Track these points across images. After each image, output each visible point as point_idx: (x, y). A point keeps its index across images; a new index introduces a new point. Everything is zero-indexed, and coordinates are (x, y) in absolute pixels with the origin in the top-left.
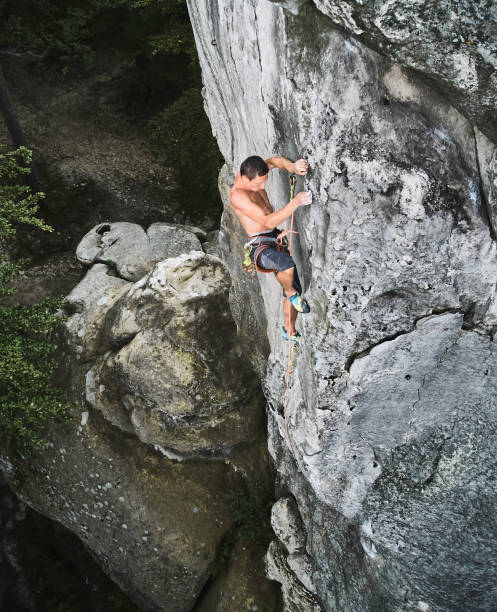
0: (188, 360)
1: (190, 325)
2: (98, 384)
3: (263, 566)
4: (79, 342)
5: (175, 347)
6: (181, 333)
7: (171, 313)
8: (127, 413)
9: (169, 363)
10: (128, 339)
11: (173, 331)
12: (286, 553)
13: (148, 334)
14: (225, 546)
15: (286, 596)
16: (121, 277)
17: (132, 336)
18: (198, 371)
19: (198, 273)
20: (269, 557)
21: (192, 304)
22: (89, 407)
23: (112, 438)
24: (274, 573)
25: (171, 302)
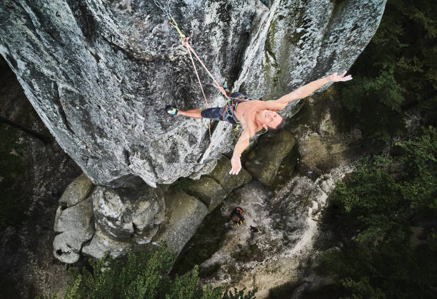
0: (141, 203)
1: (131, 203)
2: (144, 239)
3: (196, 180)
4: (124, 250)
5: (138, 208)
6: (134, 206)
7: (127, 209)
8: (155, 225)
9: (143, 210)
10: (134, 226)
11: (133, 208)
12: (194, 173)
13: (133, 218)
14: (191, 193)
15: (205, 173)
16: (92, 238)
17: (134, 224)
18: (145, 200)
19: (109, 200)
20: (194, 178)
21: (123, 202)
22: (151, 242)
23: (161, 233)
24: (198, 177)
25: (124, 209)
